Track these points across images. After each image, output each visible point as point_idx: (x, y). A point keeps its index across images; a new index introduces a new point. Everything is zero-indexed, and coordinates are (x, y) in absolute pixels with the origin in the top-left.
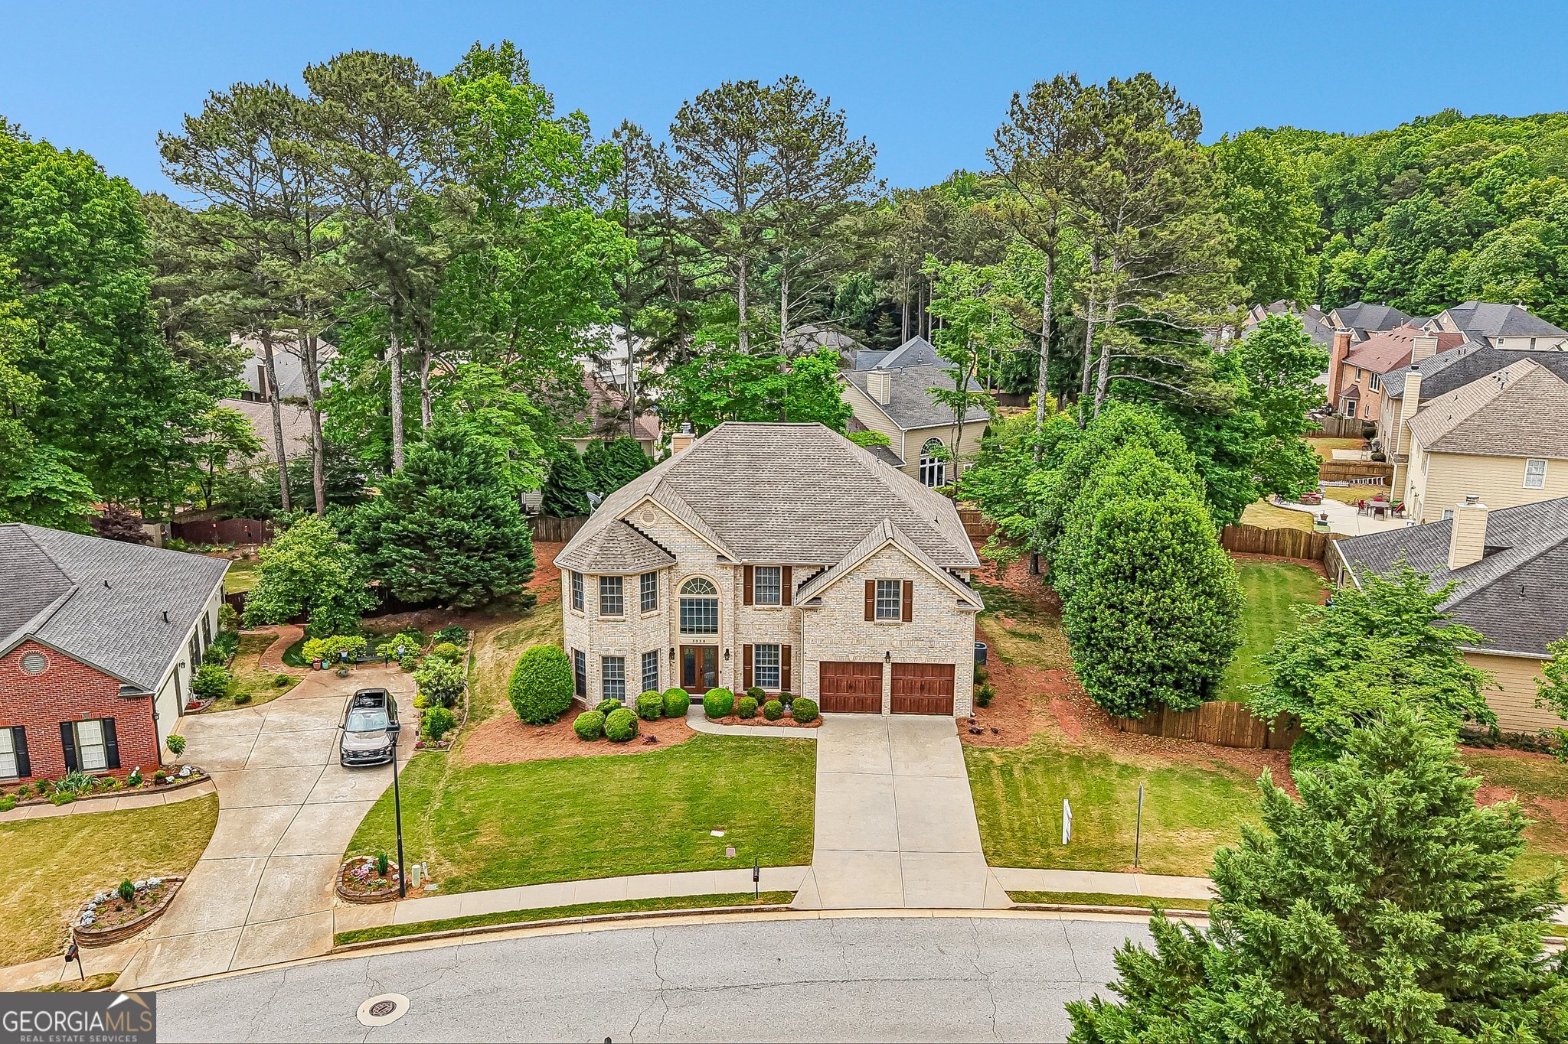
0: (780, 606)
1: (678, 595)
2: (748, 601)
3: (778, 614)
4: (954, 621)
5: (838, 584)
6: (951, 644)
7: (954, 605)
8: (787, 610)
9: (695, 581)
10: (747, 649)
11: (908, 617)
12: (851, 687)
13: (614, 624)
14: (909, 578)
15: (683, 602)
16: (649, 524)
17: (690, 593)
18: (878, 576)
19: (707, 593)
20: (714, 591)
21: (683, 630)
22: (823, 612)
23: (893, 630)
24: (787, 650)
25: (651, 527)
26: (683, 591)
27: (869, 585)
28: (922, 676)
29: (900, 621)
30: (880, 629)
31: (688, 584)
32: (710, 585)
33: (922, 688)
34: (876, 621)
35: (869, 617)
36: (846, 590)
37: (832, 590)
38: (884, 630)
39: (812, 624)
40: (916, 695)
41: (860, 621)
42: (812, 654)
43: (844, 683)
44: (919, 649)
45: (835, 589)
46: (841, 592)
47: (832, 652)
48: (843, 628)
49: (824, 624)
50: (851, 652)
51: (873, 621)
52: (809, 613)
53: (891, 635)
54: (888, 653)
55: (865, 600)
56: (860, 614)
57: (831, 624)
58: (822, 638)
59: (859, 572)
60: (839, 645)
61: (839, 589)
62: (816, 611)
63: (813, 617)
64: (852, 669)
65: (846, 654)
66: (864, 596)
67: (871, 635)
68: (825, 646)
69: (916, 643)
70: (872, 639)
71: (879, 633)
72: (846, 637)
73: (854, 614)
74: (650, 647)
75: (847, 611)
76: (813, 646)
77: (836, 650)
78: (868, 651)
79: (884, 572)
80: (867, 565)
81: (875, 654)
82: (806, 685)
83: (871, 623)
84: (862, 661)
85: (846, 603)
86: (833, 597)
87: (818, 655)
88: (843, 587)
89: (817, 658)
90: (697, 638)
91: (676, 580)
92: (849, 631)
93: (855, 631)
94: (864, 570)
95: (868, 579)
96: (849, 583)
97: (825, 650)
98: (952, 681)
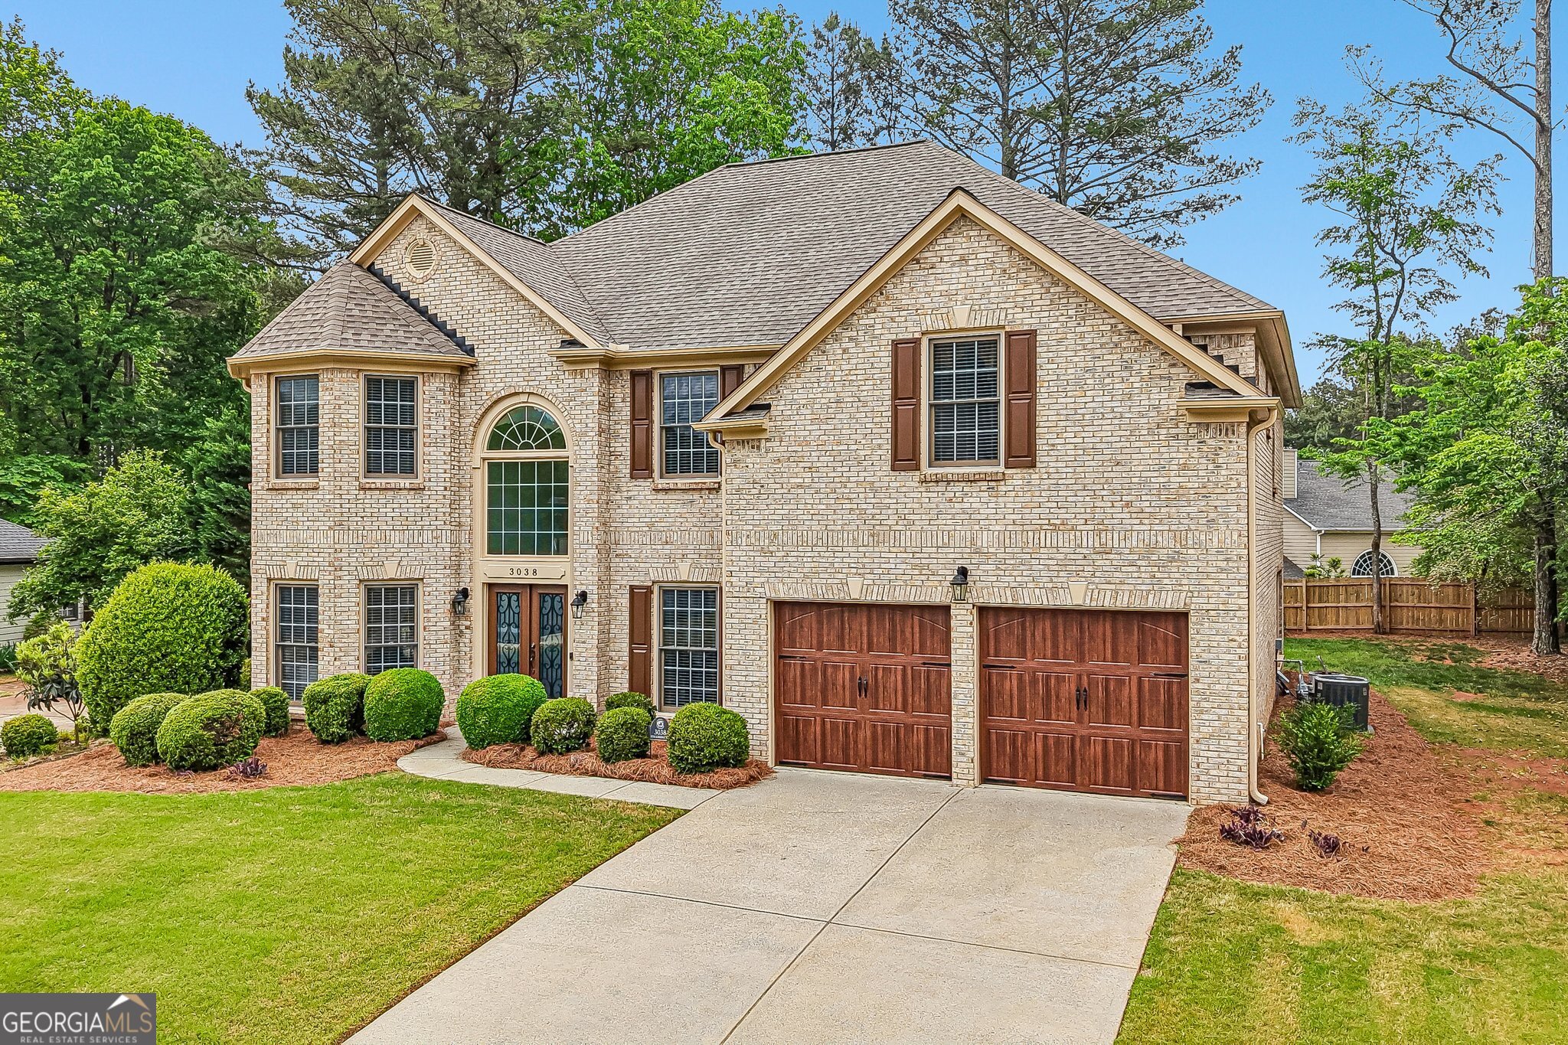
1: (480, 450)
2: (640, 467)
3: (712, 503)
4: (1181, 457)
5: (815, 359)
6: (1166, 540)
7: (1171, 398)
9: (517, 414)
10: (639, 598)
11: (1024, 455)
12: (863, 688)
13: (297, 498)
14: (1023, 321)
15: (494, 469)
16: (419, 274)
17: (509, 446)
18: (928, 323)
19: (544, 446)
20: (559, 441)
21: (494, 548)
23: (977, 499)
25: (427, 279)
26: (494, 443)
27: (904, 353)
28: (1081, 659)
29: (1000, 469)
30: (936, 496)
33: (1082, 699)
34: (927, 470)
35: (904, 458)
36: (836, 379)
37: (798, 380)
38: (950, 501)
39: (746, 486)
40: (1062, 725)
41: (879, 474)
42: (747, 580)
43: (844, 676)
44: (1061, 556)
45: (807, 375)
46: (823, 385)
47: (805, 570)
48: (831, 496)
49: (779, 486)
50: (854, 571)
51: (917, 473)
52: (740, 453)
53: (970, 514)
54: (963, 572)
55: (895, 409)
56: (880, 452)
57: (800, 486)
58: (774, 528)
59: (873, 315)
60: (819, 549)
61: (817, 374)
62: (758, 447)
63: (751, 466)
64: (865, 629)
65: (840, 576)
66: (889, 392)
67: (912, 517)
68: (783, 554)
69: (1051, 538)
70: (913, 527)
71: (936, 511)
72: (840, 522)
73: (862, 453)
74: (390, 571)
75: (839, 443)
76: (751, 553)
77: (813, 565)
78: (904, 566)
79: (945, 310)
80: (896, 291)
81: (923, 578)
82: (734, 673)
83: (911, 479)
84: (887, 599)
85: (838, 416)
86: (804, 402)
87: (763, 580)
88: (829, 368)
89: (762, 590)
90: (523, 566)
91: (476, 410)
92: (849, 506)
93: (864, 506)
94: (885, 309)
95: (900, 336)
96: (845, 356)
97: (782, 564)
98: (1184, 677)
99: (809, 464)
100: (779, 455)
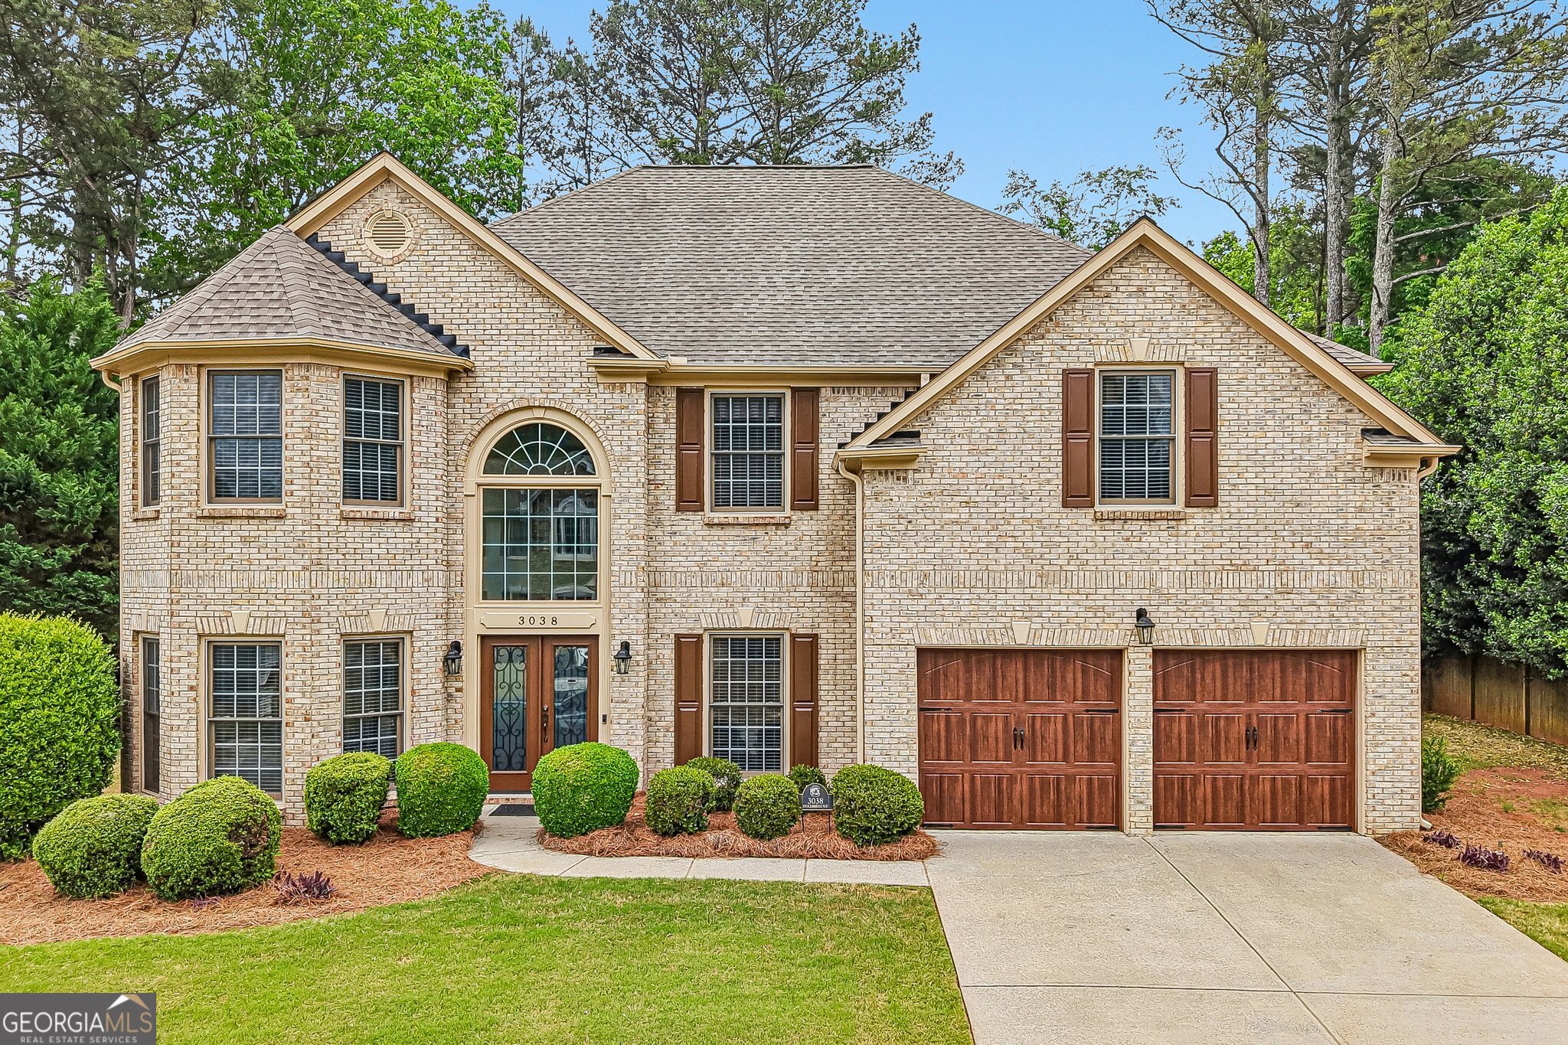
0: (788, 512)
1: (474, 475)
2: (688, 499)
3: (780, 540)
4: (1357, 500)
5: (974, 386)
6: (1344, 580)
7: (1350, 445)
8: (806, 524)
9: (527, 431)
10: (686, 648)
11: (1203, 493)
12: (1018, 739)
13: (250, 529)
14: (1203, 358)
15: (492, 496)
16: (387, 254)
17: (513, 470)
18: (1102, 353)
19: (566, 470)
20: (585, 466)
21: (492, 590)
22: (928, 481)
23: (1156, 537)
24: (808, 648)
25: (397, 261)
26: (493, 464)
27: (1074, 382)
28: (1251, 699)
29: (1179, 506)
30: (1111, 535)
31: (507, 443)
32: (573, 444)
33: (1252, 739)
34: (1098, 508)
35: (1075, 495)
36: (997, 407)
37: (954, 407)
38: (1128, 540)
39: (891, 521)
40: (1232, 766)
41: (1048, 510)
42: (890, 625)
43: (996, 728)
44: (1244, 597)
45: (964, 402)
46: (982, 413)
47: (962, 614)
48: (993, 533)
49: (929, 522)
50: (1020, 614)
51: (1091, 511)
52: (881, 484)
53: (1150, 554)
54: (1141, 614)
55: (1065, 441)
56: (1048, 487)
57: (955, 522)
58: (924, 568)
59: (1040, 342)
60: (979, 591)
61: (976, 401)
62: (905, 479)
63: (896, 499)
64: (1021, 676)
65: (1004, 620)
66: (1060, 424)
67: (1085, 556)
68: (935, 596)
69: (1232, 579)
70: (1087, 568)
71: (1111, 551)
72: (1003, 562)
73: (1028, 488)
74: (377, 622)
75: (1001, 477)
76: (897, 596)
77: (971, 608)
78: (1076, 609)
79: (1121, 342)
80: (1069, 318)
81: (1098, 620)
82: (876, 729)
83: (1083, 517)
84: (1057, 643)
85: (1000, 448)
86: (960, 430)
87: (910, 625)
88: (989, 395)
89: (910, 636)
90: (537, 614)
91: (469, 426)
92: (1013, 545)
93: (1031, 545)
94: (1055, 336)
95: (1072, 366)
96: (1009, 384)
97: (934, 608)
98: (1349, 712)
99: (966, 499)
100: (930, 487)
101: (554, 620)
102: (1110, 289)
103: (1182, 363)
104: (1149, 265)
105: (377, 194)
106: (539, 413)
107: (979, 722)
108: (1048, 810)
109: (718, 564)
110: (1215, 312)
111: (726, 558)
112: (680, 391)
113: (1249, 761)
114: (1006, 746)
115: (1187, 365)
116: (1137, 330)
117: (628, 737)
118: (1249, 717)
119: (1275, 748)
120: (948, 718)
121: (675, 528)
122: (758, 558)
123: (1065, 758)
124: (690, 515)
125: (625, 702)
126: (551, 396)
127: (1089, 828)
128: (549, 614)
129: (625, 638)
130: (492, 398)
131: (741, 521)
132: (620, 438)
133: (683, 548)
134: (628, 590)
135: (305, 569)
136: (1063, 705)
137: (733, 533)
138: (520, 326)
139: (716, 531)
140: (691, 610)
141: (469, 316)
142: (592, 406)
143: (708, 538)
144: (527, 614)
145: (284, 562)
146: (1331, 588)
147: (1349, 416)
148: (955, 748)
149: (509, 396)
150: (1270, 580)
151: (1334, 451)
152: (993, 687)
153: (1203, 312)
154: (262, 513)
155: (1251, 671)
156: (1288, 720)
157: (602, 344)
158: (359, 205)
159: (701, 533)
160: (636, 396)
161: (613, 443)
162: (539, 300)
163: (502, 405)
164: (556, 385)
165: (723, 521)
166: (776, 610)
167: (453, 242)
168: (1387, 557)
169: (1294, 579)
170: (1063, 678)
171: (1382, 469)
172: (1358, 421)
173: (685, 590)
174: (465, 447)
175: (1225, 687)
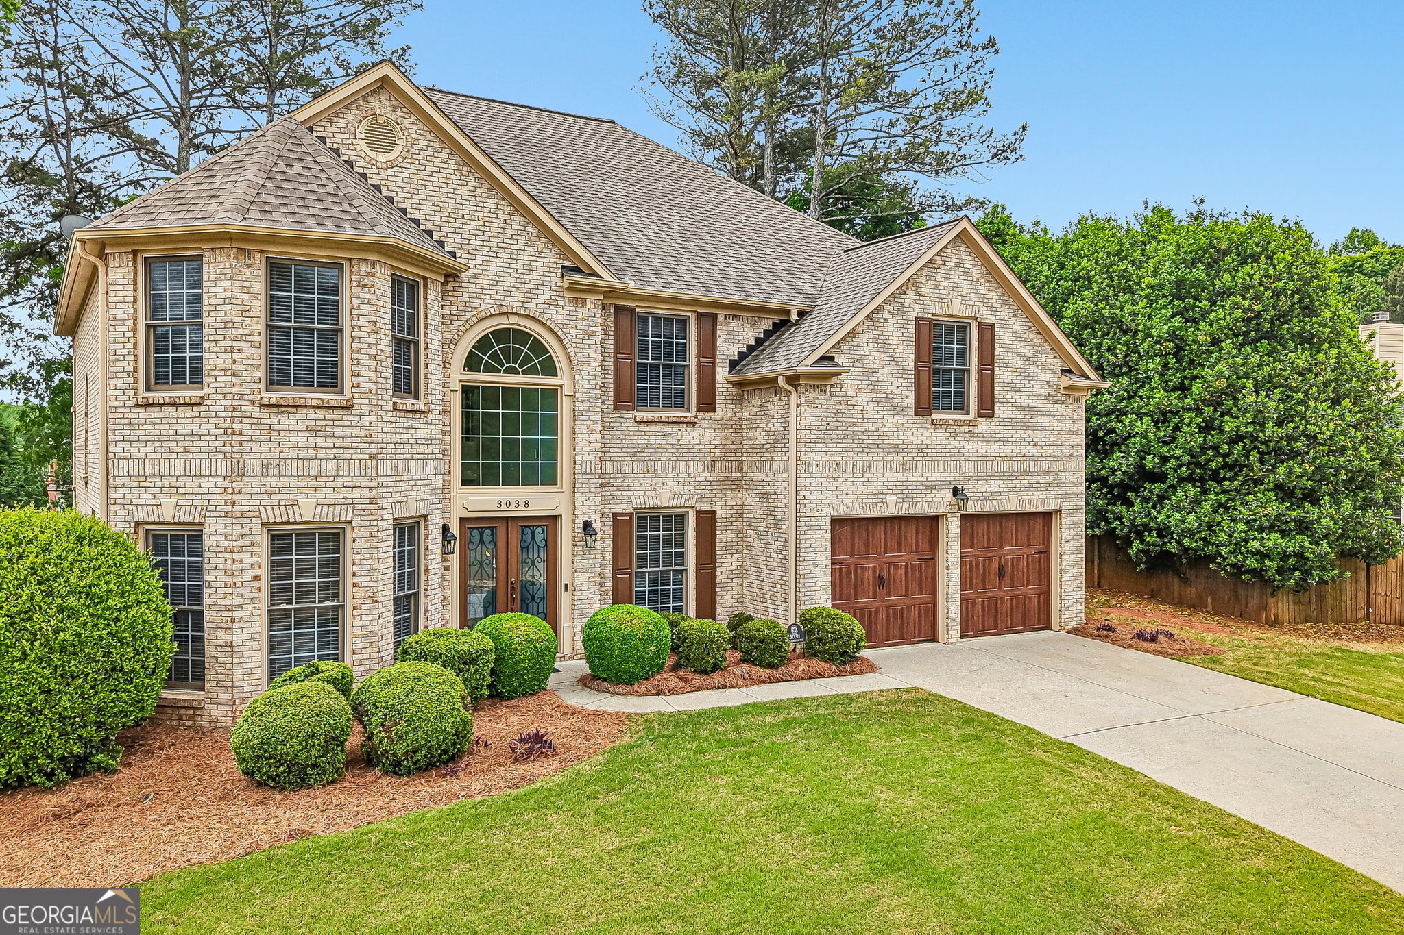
0: (694, 413)
1: (457, 372)
2: (622, 400)
3: (689, 435)
4: (1058, 414)
6: (1052, 467)
7: (1056, 379)
8: (707, 423)
9: (501, 335)
10: (621, 525)
11: (987, 408)
12: (880, 582)
13: (317, 418)
14: (988, 317)
15: (469, 392)
16: (382, 158)
17: (489, 369)
18: (937, 309)
19: (532, 371)
20: (549, 368)
21: (468, 477)
22: (839, 394)
23: (962, 437)
24: (707, 520)
25: (390, 165)
26: (472, 363)
27: (922, 332)
28: (1001, 547)
29: (972, 417)
30: (941, 434)
31: (484, 344)
32: (539, 347)
33: (1001, 573)
34: (935, 417)
35: (922, 407)
36: (880, 341)
37: (854, 339)
38: (948, 439)
39: (817, 423)
40: (992, 592)
41: (907, 417)
42: (816, 502)
43: (869, 575)
44: (1005, 478)
45: (861, 336)
46: (870, 345)
47: (858, 493)
48: (876, 433)
49: (840, 424)
50: (890, 492)
51: (929, 418)
52: (812, 395)
53: (959, 450)
54: (956, 491)
55: (916, 367)
56: (907, 401)
57: (854, 425)
58: (837, 458)
59: (904, 296)
60: (868, 475)
61: (867, 336)
62: (825, 391)
63: (820, 406)
64: (883, 536)
65: (882, 496)
66: (913, 356)
67: (926, 450)
68: (843, 479)
69: (1000, 466)
70: (927, 459)
71: (939, 447)
72: (881, 454)
73: (896, 401)
74: (412, 508)
75: (881, 392)
76: (820, 480)
77: (863, 488)
78: (921, 487)
79: (946, 301)
80: (918, 281)
81: (933, 495)
82: (807, 580)
83: (925, 422)
84: (911, 512)
85: (880, 371)
86: (857, 357)
87: (828, 501)
88: (875, 332)
89: (827, 510)
90: (513, 498)
91: (457, 326)
92: (887, 442)
93: (897, 442)
94: (911, 293)
95: (920, 315)
96: (886, 324)
97: (842, 488)
98: (1046, 553)
99: (861, 408)
100: (840, 398)
101: (527, 503)
102: (941, 262)
103: (976, 319)
104: (961, 249)
105: (371, 99)
106: (513, 319)
107: (859, 571)
108: (897, 632)
109: (644, 454)
110: (992, 285)
111: (651, 450)
112: (616, 308)
113: (1000, 588)
114: (874, 587)
115: (979, 320)
116: (955, 293)
117: (588, 602)
118: (1000, 558)
119: (1012, 579)
120: (841, 569)
121: (612, 424)
122: (674, 450)
123: (907, 595)
124: (623, 414)
125: (586, 572)
126: (526, 305)
127: (919, 642)
128: (522, 498)
129: (586, 517)
130: (475, 302)
131: (663, 419)
132: (582, 346)
133: (619, 441)
134: (588, 476)
135: (372, 457)
136: (905, 556)
137: (656, 429)
138: (501, 240)
139: (643, 428)
140: (624, 493)
141: (456, 225)
142: (559, 317)
143: (638, 433)
144: (504, 498)
145: (351, 451)
146: (1047, 472)
147: (1056, 360)
148: (845, 591)
149: (492, 302)
150: (1018, 467)
151: (1048, 383)
152: (867, 544)
153: (987, 285)
154: (332, 403)
155: (1001, 526)
156: (1019, 559)
157: (567, 263)
158: (354, 107)
159: (633, 429)
160: (594, 311)
161: (577, 350)
162: (517, 218)
163: (485, 310)
164: (530, 296)
165: (650, 419)
166: (687, 492)
167: (442, 155)
168: (1071, 452)
169: (1029, 466)
170: (906, 539)
171: (1069, 395)
172: (1060, 364)
173: (620, 476)
174: (452, 346)
175: (988, 539)
